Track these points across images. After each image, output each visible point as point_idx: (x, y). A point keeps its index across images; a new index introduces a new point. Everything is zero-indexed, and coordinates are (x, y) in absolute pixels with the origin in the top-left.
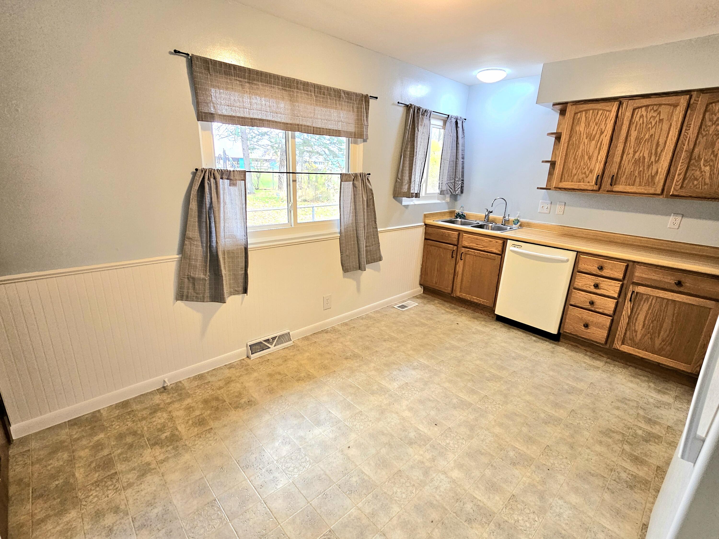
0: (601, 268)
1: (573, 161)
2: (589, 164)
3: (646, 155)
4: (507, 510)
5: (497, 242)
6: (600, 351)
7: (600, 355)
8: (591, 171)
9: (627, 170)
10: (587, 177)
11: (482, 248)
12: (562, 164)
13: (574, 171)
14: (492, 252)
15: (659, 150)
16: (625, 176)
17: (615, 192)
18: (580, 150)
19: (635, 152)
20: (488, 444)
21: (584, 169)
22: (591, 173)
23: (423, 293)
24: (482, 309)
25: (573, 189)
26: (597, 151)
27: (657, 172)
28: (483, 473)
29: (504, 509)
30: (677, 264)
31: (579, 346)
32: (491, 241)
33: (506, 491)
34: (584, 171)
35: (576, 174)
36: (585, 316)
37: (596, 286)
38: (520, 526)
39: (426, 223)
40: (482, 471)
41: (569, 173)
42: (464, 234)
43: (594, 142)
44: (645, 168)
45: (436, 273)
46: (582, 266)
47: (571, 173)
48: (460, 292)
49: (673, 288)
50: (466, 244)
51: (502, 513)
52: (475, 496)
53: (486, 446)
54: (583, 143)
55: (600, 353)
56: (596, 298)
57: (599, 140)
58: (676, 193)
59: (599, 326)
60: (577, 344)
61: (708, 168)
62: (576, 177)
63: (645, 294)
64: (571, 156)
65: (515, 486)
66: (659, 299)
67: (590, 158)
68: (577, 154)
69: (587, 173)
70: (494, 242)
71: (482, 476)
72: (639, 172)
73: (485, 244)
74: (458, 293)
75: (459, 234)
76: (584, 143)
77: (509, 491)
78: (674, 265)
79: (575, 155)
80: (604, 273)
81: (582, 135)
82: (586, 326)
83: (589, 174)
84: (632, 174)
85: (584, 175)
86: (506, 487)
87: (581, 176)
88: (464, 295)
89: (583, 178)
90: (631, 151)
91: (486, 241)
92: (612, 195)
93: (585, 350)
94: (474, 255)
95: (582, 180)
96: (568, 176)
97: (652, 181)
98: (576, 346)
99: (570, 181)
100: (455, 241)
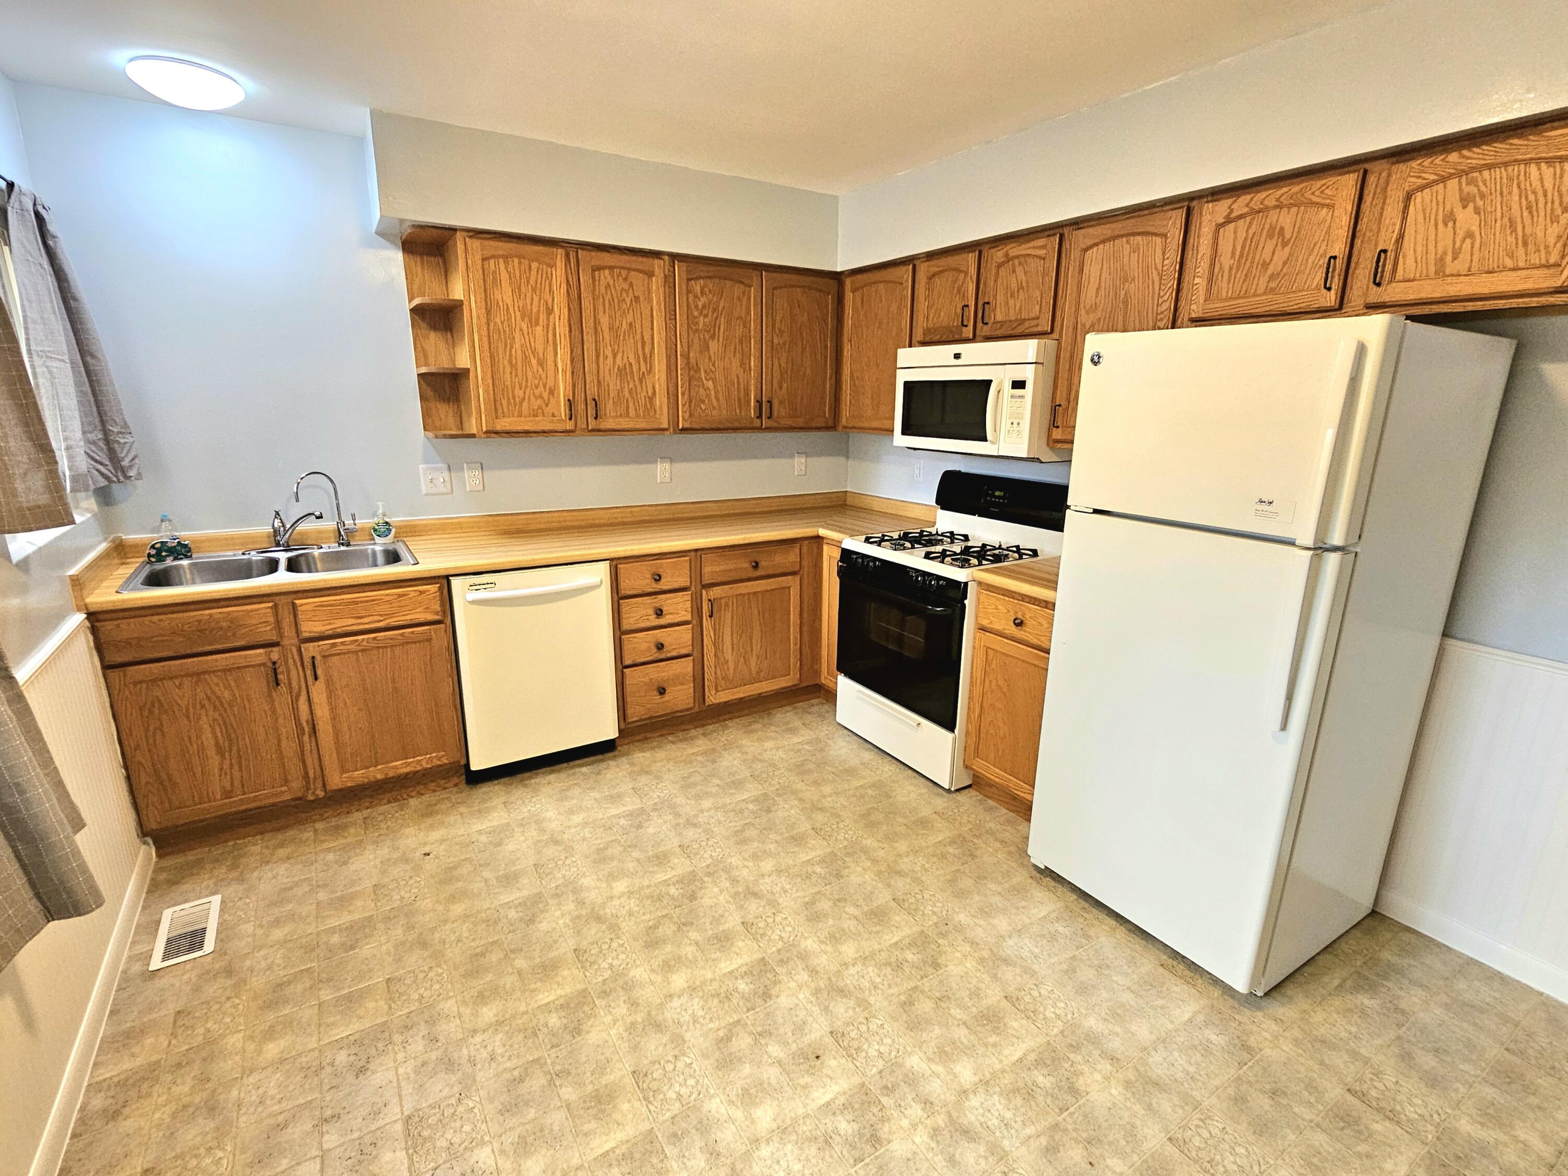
0: (658, 578)
1: (508, 370)
2: (544, 376)
3: (633, 361)
4: (655, 1103)
5: (421, 592)
6: (681, 723)
7: (683, 730)
8: (552, 392)
9: (611, 387)
10: (547, 405)
11: (379, 621)
12: (489, 375)
13: (519, 393)
14: (417, 621)
15: (647, 350)
16: (611, 401)
17: (605, 431)
18: (517, 345)
19: (615, 356)
20: (507, 1055)
21: (537, 387)
22: (553, 395)
23: (159, 855)
24: (418, 783)
25: (527, 433)
26: (550, 348)
27: (654, 392)
28: (564, 1105)
29: (650, 1106)
30: (747, 536)
31: (648, 735)
32: (400, 596)
33: (620, 1081)
34: (537, 392)
35: (524, 399)
36: (653, 676)
37: (659, 613)
38: (689, 1096)
39: (92, 609)
40: (559, 1104)
41: (508, 396)
42: (298, 602)
43: (539, 329)
44: (637, 382)
45: (214, 762)
46: (626, 586)
47: (514, 398)
48: (343, 770)
49: (750, 575)
50: (310, 627)
51: (655, 1116)
52: (601, 1151)
53: (510, 1058)
54: (518, 329)
55: (683, 727)
56: (660, 635)
57: (548, 325)
58: (687, 425)
59: (677, 680)
60: (643, 735)
61: (710, 382)
62: (525, 404)
63: (721, 598)
64: (501, 356)
65: (617, 1056)
66: (739, 598)
67: (542, 363)
68: (514, 354)
69: (545, 395)
70: (412, 594)
71: (568, 1110)
72: (630, 392)
73: (385, 608)
74: (337, 781)
75: (276, 606)
76: (521, 330)
77: (623, 1076)
78: (744, 539)
79: (511, 355)
80: (664, 585)
81: (511, 310)
82: (662, 691)
83: (549, 400)
84: (620, 392)
85: (539, 402)
86: (612, 1077)
87: (536, 403)
88: (359, 776)
89: (540, 407)
90: (608, 352)
91: (388, 598)
92: (598, 439)
93: (661, 736)
94: (356, 652)
95: (540, 411)
96: (509, 403)
97: (651, 405)
98: (646, 738)
99: (516, 414)
100: (267, 633)
